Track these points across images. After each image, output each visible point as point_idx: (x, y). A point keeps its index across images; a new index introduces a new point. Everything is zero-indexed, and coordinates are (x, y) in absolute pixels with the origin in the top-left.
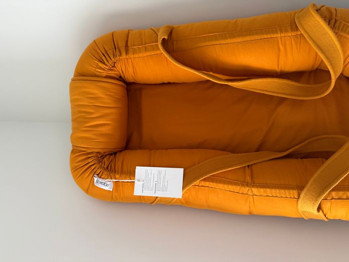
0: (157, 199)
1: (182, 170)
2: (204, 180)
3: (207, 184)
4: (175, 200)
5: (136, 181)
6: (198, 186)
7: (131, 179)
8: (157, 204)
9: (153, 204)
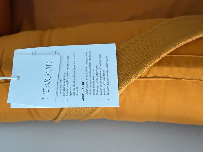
0: (63, 113)
1: (114, 46)
2: (159, 64)
3: (166, 71)
4: (98, 111)
5: (13, 79)
6: (146, 77)
7: (3, 76)
8: (63, 121)
9: (56, 121)
